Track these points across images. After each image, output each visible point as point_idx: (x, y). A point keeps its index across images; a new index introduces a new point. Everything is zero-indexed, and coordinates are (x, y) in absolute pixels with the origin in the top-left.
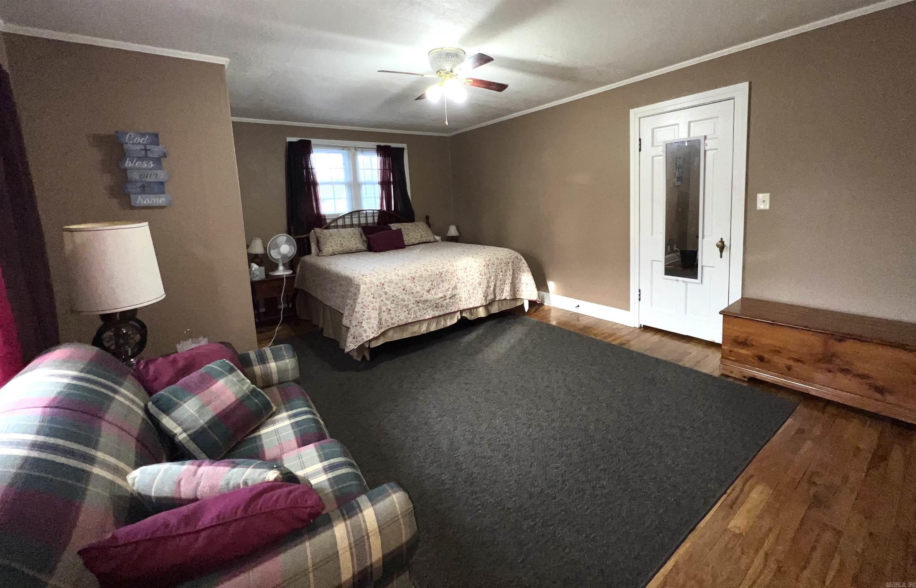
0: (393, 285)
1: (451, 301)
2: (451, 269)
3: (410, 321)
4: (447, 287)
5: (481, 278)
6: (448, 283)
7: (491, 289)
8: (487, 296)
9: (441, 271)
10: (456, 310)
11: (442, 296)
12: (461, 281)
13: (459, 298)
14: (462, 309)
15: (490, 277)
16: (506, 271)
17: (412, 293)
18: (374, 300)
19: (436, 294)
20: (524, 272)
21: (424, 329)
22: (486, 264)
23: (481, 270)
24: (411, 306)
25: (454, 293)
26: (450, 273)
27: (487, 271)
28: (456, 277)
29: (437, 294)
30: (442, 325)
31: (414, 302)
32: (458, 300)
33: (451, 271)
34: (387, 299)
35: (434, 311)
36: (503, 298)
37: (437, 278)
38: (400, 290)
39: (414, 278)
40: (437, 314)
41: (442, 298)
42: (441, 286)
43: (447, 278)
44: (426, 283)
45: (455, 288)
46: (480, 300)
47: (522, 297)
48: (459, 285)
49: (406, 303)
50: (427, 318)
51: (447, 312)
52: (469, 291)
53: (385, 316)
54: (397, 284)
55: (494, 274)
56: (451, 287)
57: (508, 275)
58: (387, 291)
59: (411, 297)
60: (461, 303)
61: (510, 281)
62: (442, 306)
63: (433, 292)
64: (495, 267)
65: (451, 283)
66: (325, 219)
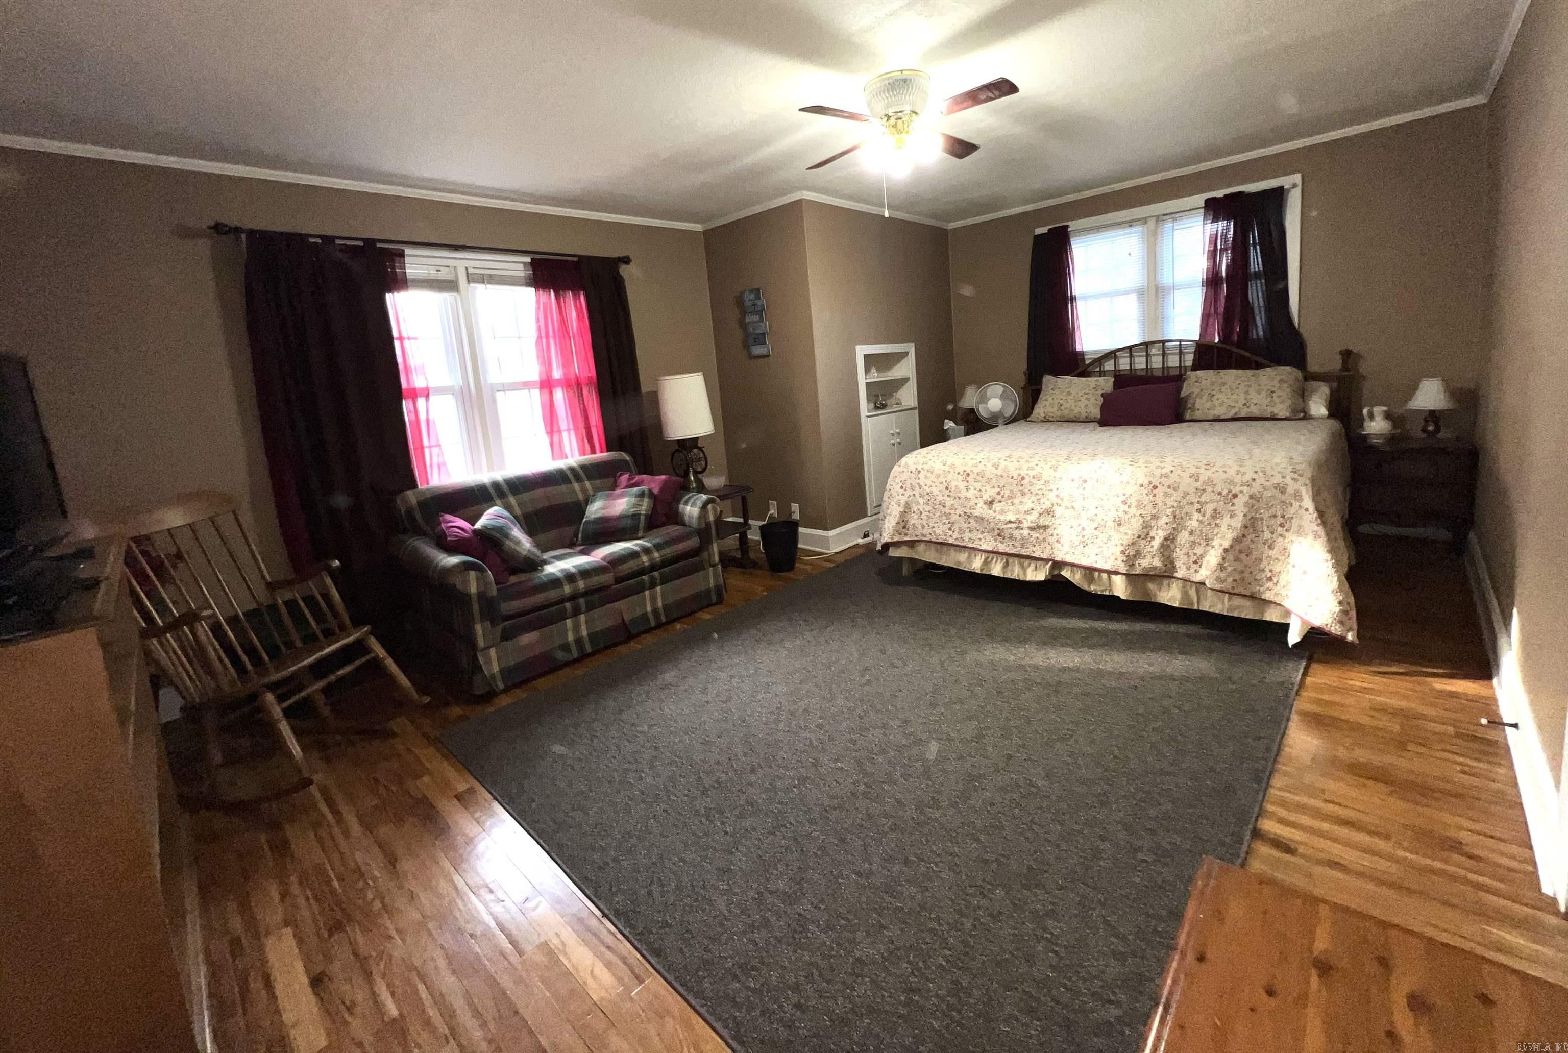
0: (933, 478)
1: (1035, 534)
2: (1047, 474)
3: (951, 541)
4: (1029, 505)
5: (1126, 512)
6: (1034, 498)
7: (1153, 543)
8: (1138, 554)
9: (1023, 473)
10: (1044, 556)
11: (1013, 519)
12: (1066, 503)
13: (1055, 536)
14: (1058, 559)
15: (1155, 517)
16: (1216, 514)
17: (959, 498)
18: (902, 491)
19: (1003, 512)
20: (1300, 532)
21: (976, 565)
22: (1150, 483)
23: (1128, 494)
24: (954, 518)
25: (1042, 522)
26: (1042, 482)
27: (1146, 500)
28: (1055, 492)
29: (1006, 513)
30: (1016, 572)
31: (962, 514)
32: (1050, 539)
33: (1045, 477)
34: (921, 496)
35: (996, 540)
36: (1198, 578)
37: (1011, 484)
38: (943, 487)
39: (968, 475)
40: (1002, 548)
41: (1010, 522)
42: (1016, 501)
43: (1034, 489)
44: (988, 487)
45: (1049, 512)
46: (1113, 558)
47: (1287, 604)
48: (1058, 511)
49: (947, 510)
50: (983, 548)
51: (1024, 552)
52: (1083, 529)
53: (913, 520)
54: (938, 476)
55: (1169, 511)
56: (1038, 509)
57: (1224, 528)
58: (922, 484)
59: (956, 503)
60: (1059, 546)
61: (1226, 544)
62: (1011, 537)
63: (997, 507)
64: (1177, 496)
65: (1042, 501)
66: (1083, 360)
